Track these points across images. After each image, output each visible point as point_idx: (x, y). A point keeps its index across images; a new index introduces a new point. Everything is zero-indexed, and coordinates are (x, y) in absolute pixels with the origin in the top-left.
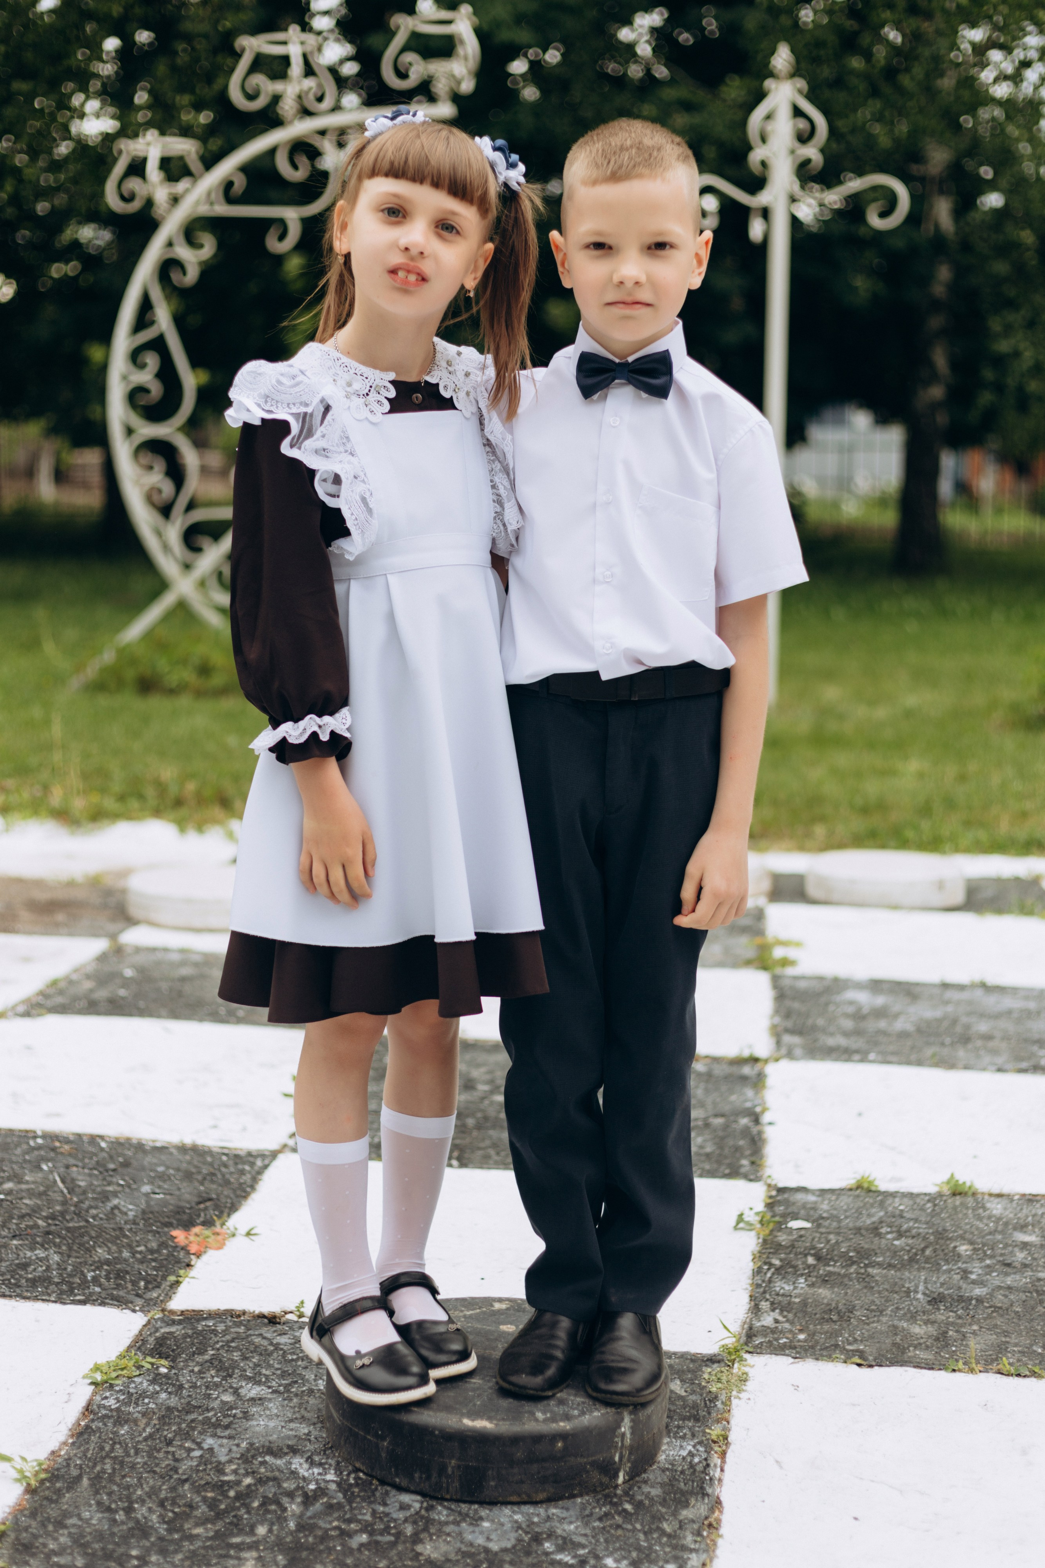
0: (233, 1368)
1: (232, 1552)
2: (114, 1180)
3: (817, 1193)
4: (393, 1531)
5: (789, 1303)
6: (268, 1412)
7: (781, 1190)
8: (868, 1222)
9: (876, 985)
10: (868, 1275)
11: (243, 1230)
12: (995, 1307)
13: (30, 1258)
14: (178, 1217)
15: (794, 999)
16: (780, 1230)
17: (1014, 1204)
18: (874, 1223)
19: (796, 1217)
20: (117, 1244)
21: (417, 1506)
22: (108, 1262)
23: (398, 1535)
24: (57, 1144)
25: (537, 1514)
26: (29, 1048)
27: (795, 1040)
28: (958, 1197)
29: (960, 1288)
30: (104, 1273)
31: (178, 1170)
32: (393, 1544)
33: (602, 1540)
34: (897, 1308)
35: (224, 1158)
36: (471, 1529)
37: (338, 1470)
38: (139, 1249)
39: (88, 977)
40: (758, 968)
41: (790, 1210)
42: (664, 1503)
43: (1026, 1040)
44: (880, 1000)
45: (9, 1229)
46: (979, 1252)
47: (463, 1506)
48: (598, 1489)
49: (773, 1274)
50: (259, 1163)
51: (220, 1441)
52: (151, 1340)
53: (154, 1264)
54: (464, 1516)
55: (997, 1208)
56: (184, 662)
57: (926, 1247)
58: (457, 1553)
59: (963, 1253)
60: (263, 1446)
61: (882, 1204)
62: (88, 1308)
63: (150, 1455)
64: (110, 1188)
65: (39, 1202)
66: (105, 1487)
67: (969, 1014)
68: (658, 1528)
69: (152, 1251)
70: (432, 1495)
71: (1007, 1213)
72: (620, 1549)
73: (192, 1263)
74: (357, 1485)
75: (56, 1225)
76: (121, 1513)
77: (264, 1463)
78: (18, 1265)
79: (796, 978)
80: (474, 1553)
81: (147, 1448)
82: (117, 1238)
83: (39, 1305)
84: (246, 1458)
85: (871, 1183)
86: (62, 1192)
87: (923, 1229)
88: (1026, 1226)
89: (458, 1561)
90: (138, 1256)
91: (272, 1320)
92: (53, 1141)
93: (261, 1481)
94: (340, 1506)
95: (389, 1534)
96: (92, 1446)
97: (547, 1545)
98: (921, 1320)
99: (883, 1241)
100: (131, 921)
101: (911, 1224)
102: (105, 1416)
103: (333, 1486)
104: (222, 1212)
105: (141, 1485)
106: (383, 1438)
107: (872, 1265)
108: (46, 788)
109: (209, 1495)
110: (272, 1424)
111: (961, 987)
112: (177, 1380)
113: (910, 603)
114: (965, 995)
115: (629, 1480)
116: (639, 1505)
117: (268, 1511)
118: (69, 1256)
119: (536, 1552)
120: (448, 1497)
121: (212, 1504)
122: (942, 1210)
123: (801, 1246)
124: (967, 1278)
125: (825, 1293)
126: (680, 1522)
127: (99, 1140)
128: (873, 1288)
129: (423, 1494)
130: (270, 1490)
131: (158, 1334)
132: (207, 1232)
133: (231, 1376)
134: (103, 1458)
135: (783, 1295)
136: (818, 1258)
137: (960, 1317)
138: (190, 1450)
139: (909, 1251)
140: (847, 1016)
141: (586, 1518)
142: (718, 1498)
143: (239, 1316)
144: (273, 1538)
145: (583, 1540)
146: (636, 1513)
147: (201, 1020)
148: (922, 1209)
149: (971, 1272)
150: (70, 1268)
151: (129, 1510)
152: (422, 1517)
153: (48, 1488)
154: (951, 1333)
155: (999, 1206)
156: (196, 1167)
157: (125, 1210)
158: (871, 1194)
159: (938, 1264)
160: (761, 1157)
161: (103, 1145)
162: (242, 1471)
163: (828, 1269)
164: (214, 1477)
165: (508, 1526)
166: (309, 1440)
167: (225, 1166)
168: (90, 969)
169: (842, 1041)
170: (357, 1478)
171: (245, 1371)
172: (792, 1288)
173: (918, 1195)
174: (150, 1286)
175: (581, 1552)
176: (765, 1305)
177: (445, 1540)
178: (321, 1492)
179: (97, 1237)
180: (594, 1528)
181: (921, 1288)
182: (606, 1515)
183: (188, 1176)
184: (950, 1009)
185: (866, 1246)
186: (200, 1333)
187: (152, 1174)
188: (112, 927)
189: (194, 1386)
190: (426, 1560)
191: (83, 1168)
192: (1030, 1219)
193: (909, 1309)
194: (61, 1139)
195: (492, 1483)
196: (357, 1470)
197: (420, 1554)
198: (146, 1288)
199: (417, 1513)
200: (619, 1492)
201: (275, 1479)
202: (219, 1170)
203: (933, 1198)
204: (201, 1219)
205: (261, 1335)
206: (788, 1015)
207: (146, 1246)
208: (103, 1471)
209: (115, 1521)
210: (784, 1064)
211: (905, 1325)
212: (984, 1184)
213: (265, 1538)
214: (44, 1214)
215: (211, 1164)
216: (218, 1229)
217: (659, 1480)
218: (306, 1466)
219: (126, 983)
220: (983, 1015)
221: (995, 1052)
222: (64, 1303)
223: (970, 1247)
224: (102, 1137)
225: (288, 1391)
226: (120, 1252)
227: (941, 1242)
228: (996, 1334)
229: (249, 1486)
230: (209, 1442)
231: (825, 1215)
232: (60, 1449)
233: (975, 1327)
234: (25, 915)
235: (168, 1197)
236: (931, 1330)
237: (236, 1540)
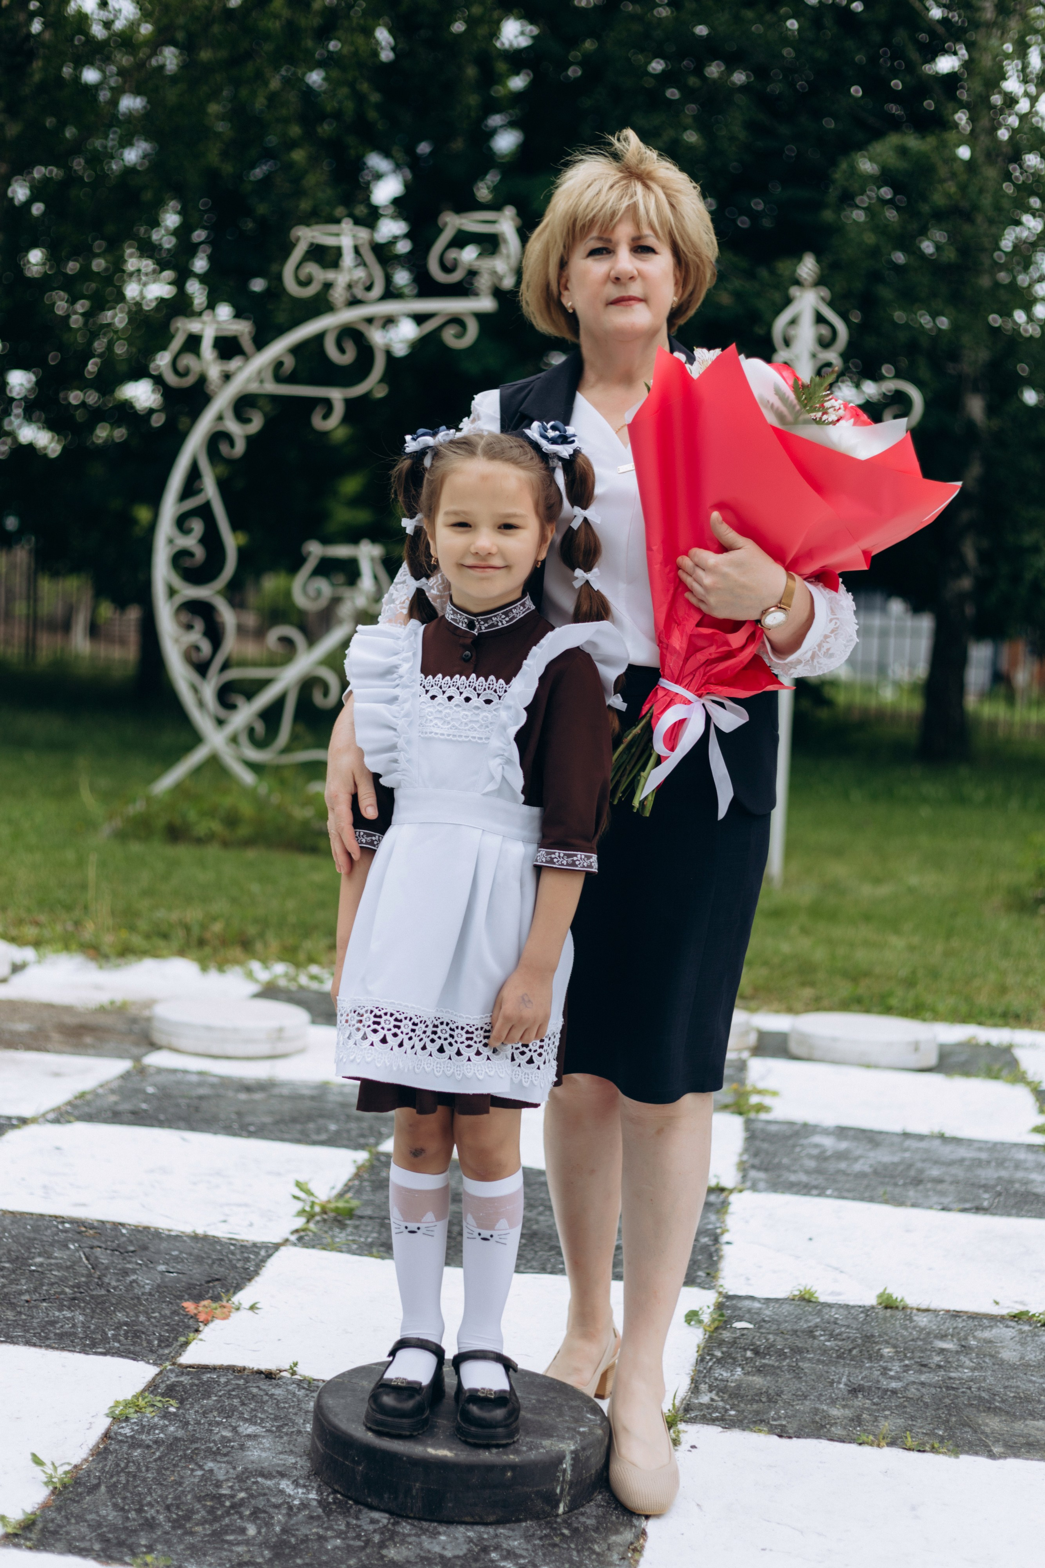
0: (233, 1411)
1: (226, 1546)
2: (134, 1260)
3: (763, 1301)
4: (363, 1539)
5: (726, 1386)
6: (261, 1446)
7: (729, 1297)
8: (805, 1326)
9: (841, 1132)
10: (799, 1367)
11: (246, 1304)
12: (907, 1398)
13: (58, 1317)
14: (189, 1291)
15: (763, 1140)
16: (725, 1329)
17: (939, 1319)
18: (809, 1327)
19: (740, 1319)
20: (134, 1311)
21: (385, 1521)
22: (126, 1324)
23: (368, 1542)
24: (83, 1229)
25: (487, 1532)
26: (58, 1148)
27: (761, 1175)
28: (889, 1310)
29: (878, 1381)
30: (122, 1332)
31: (190, 1254)
32: (363, 1548)
33: (540, 1554)
34: (821, 1395)
35: (232, 1248)
36: (430, 1540)
37: (319, 1491)
38: (154, 1315)
39: (113, 1091)
40: (733, 1113)
41: (737, 1313)
42: (596, 1530)
43: (973, 1185)
44: (843, 1145)
45: (40, 1294)
46: (901, 1355)
47: (424, 1523)
48: (541, 1516)
49: (714, 1363)
50: (263, 1253)
51: (219, 1465)
52: (163, 1386)
53: (166, 1328)
54: (424, 1531)
55: (922, 1320)
56: (211, 813)
57: (854, 1348)
58: (416, 1557)
59: (885, 1354)
60: (256, 1471)
61: (819, 1313)
62: (108, 1359)
63: (159, 1472)
64: (130, 1266)
65: (66, 1274)
66: (120, 1493)
67: (924, 1161)
68: (590, 1548)
69: (165, 1317)
70: (398, 1514)
71: (931, 1325)
72: (555, 1561)
73: (201, 1329)
74: (334, 1503)
75: (81, 1293)
76: (133, 1512)
77: (256, 1483)
78: (47, 1322)
79: (769, 1122)
80: (430, 1558)
81: (156, 1467)
82: (135, 1305)
83: (66, 1354)
84: (240, 1478)
85: (812, 1294)
86: (87, 1267)
87: (853, 1333)
88: (946, 1336)
89: (416, 1563)
90: (153, 1320)
91: (269, 1376)
92: (79, 1226)
93: (251, 1496)
94: (319, 1517)
95: (359, 1540)
96: (109, 1463)
97: (493, 1555)
98: (840, 1405)
99: (816, 1342)
100: (154, 1046)
101: (843, 1329)
102: (121, 1441)
103: (315, 1503)
104: (228, 1291)
105: (151, 1494)
106: (358, 1463)
107: (803, 1359)
108: (77, 924)
109: (208, 1503)
110: (264, 1455)
111: (921, 1137)
112: (184, 1418)
113: (929, 789)
114: (923, 1145)
115: (568, 1512)
116: (575, 1531)
117: (258, 1518)
118: (92, 1318)
119: (484, 1559)
120: (412, 1515)
121: (211, 1511)
122: (873, 1319)
123: (742, 1342)
124: (886, 1374)
125: (758, 1381)
126: (609, 1545)
127: (120, 1227)
128: (801, 1378)
129: (391, 1513)
130: (261, 1502)
131: (168, 1382)
132: (214, 1305)
133: (230, 1417)
134: (118, 1473)
135: (722, 1380)
136: (756, 1352)
137: (875, 1404)
138: (192, 1470)
139: (837, 1351)
140: (811, 1157)
141: (528, 1538)
142: (644, 1530)
143: (239, 1371)
144: (261, 1538)
145: (524, 1553)
146: (572, 1537)
147: (215, 1133)
148: (855, 1318)
149: (890, 1370)
150: (93, 1327)
151: (140, 1511)
152: (389, 1530)
153: (72, 1492)
154: (864, 1416)
155: (925, 1319)
156: (206, 1253)
157: (142, 1283)
158: (811, 1304)
159: (862, 1362)
160: (717, 1270)
161: (124, 1231)
162: (237, 1487)
163: (763, 1361)
164: (211, 1489)
165: (461, 1540)
166: (296, 1468)
167: (233, 1253)
168: (115, 1085)
169: (804, 1178)
170: (335, 1499)
171: (243, 1414)
172: (729, 1374)
173: (853, 1307)
174: (163, 1345)
175: (522, 1561)
176: (703, 1387)
177: (407, 1548)
178: (304, 1505)
179: (117, 1304)
180: (535, 1545)
181: (844, 1380)
182: (546, 1536)
183: (199, 1260)
184: (907, 1155)
185: (800, 1345)
186: (203, 1384)
187: (167, 1257)
188: (135, 1051)
189: (198, 1423)
190: (390, 1561)
191: (106, 1249)
192: (951, 1330)
193: (831, 1395)
194: (86, 1224)
195: (450, 1505)
196: (335, 1492)
197: (386, 1556)
198: (159, 1346)
199: (385, 1527)
200: (559, 1520)
201: (265, 1495)
202: (227, 1257)
203: (867, 1310)
204: (210, 1295)
205: (258, 1387)
206: (756, 1155)
207: (160, 1313)
208: (118, 1482)
209: (128, 1518)
210: (747, 1195)
211: (825, 1408)
212: (912, 1300)
213: (254, 1538)
214: (71, 1283)
215: (220, 1252)
216: (224, 1303)
217: (595, 1513)
218: (292, 1487)
219: (148, 1098)
220: (937, 1162)
221: (942, 1194)
222: (88, 1354)
223: (893, 1350)
224: (123, 1225)
225: (280, 1431)
226: (137, 1317)
227: (868, 1344)
228: (906, 1419)
229: (242, 1499)
230: (210, 1465)
231: (767, 1319)
232: (82, 1464)
233: (887, 1413)
234: (56, 1036)
235: (181, 1276)
236: (848, 1412)
237: (230, 1538)
